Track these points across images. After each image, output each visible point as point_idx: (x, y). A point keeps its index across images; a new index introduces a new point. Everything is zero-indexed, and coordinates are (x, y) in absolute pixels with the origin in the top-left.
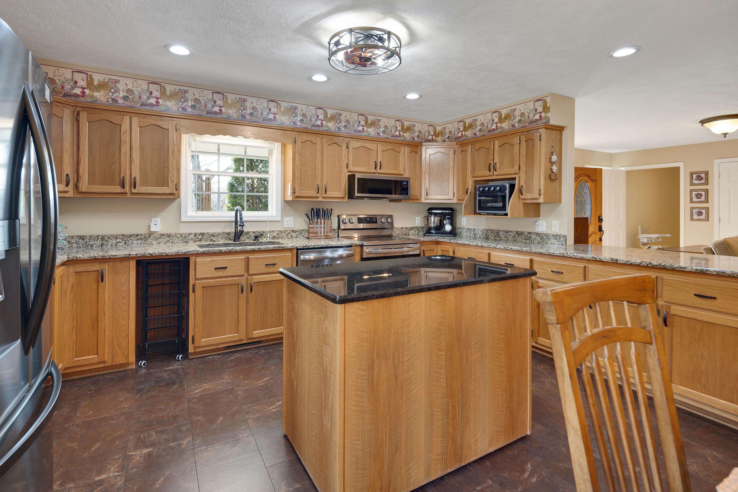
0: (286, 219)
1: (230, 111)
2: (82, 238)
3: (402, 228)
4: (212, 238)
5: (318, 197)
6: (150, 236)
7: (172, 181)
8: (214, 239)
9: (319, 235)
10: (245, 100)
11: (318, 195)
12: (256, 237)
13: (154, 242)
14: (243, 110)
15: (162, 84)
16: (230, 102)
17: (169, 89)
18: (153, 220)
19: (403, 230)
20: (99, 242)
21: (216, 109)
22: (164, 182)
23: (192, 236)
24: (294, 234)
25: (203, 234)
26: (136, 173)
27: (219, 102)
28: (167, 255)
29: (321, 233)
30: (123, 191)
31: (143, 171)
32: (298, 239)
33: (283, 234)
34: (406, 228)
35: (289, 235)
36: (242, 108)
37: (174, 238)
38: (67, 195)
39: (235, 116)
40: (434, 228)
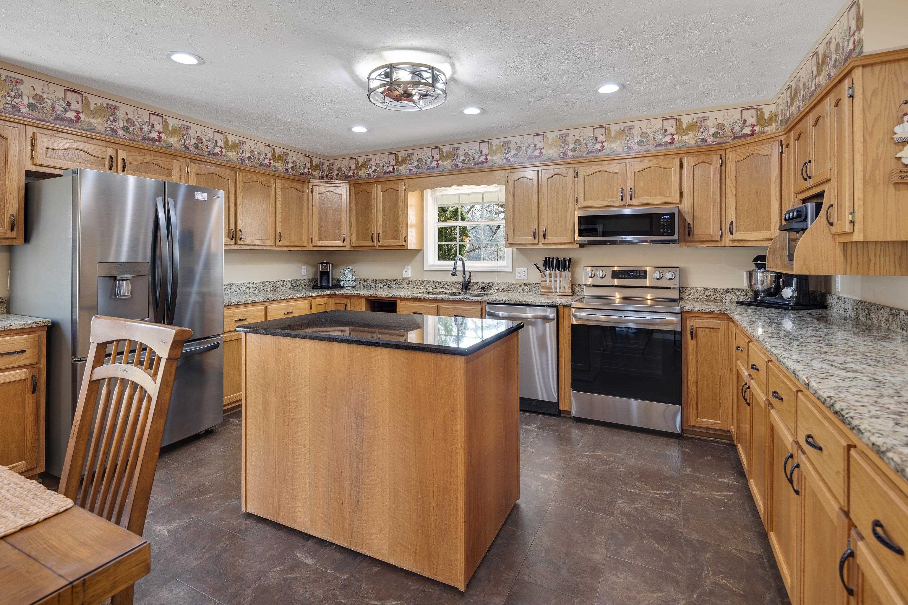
0: (518, 270)
2: (366, 280)
3: (706, 289)
4: (446, 286)
5: (537, 244)
6: (403, 281)
7: (402, 234)
8: (448, 287)
9: (553, 290)
11: (536, 241)
12: (483, 288)
13: (406, 287)
17: (401, 155)
18: (406, 268)
19: (707, 293)
20: (374, 284)
22: (397, 237)
23: (431, 284)
24: (526, 288)
25: (439, 282)
26: (380, 230)
28: (381, 297)
29: (556, 288)
30: (372, 244)
31: (385, 227)
32: (530, 293)
33: (513, 286)
34: (717, 289)
35: (521, 288)
37: (419, 284)
40: (764, 291)
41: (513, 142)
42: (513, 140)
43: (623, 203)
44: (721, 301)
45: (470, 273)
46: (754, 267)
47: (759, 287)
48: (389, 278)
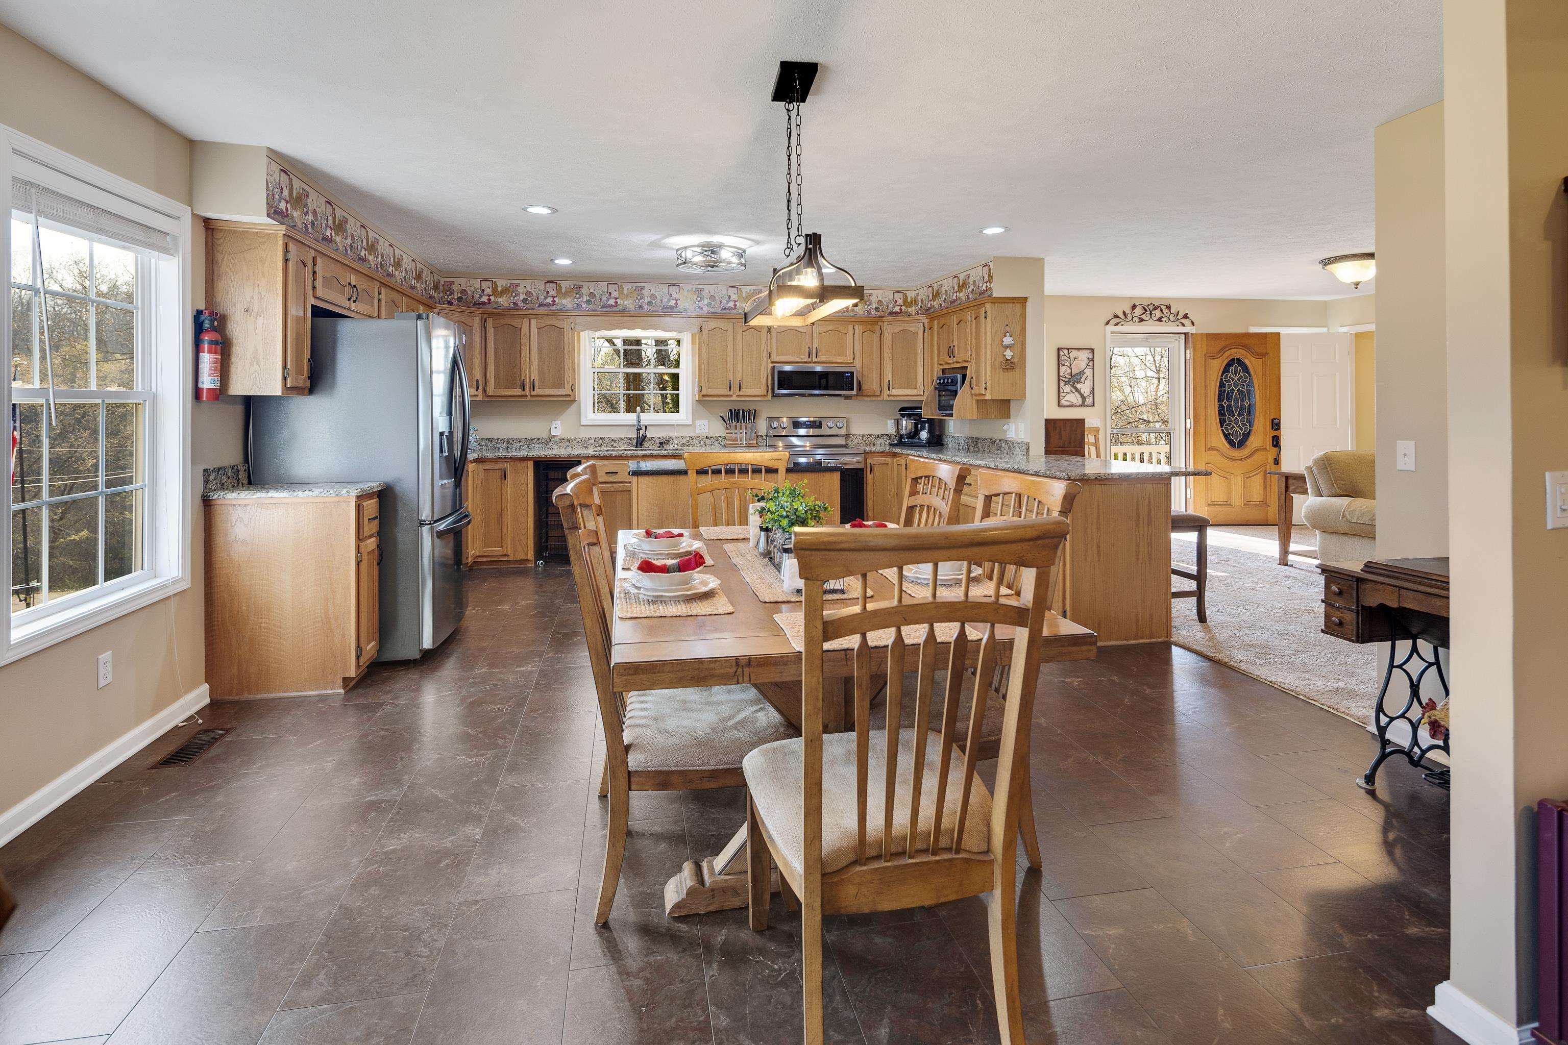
0: (698, 423)
1: (626, 303)
3: (864, 436)
4: (613, 443)
5: (731, 396)
6: (550, 440)
7: (568, 383)
8: (615, 444)
9: (739, 442)
10: (642, 288)
11: (732, 393)
12: (661, 444)
13: (555, 447)
14: (641, 299)
15: (558, 282)
16: (626, 292)
17: (565, 285)
18: (554, 423)
19: (865, 439)
21: (612, 302)
22: (561, 385)
23: (592, 441)
24: (708, 441)
25: (603, 439)
26: (535, 376)
27: (615, 294)
28: (560, 457)
29: (741, 440)
30: (523, 393)
31: (541, 372)
32: (713, 447)
33: (693, 440)
34: (869, 436)
35: (702, 443)
36: (639, 297)
37: (574, 442)
38: (477, 399)
39: (632, 307)
40: (906, 435)
41: (706, 291)
42: (706, 288)
43: (810, 360)
44: (874, 445)
45: (646, 427)
46: (898, 416)
47: (904, 432)
48: (529, 437)
